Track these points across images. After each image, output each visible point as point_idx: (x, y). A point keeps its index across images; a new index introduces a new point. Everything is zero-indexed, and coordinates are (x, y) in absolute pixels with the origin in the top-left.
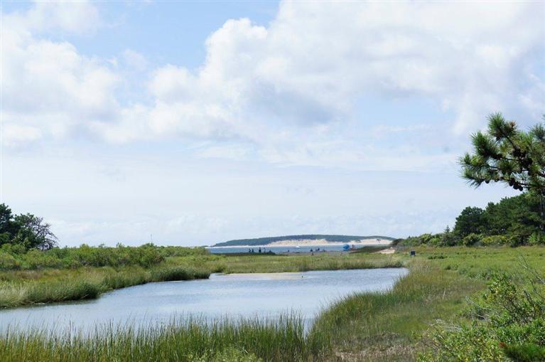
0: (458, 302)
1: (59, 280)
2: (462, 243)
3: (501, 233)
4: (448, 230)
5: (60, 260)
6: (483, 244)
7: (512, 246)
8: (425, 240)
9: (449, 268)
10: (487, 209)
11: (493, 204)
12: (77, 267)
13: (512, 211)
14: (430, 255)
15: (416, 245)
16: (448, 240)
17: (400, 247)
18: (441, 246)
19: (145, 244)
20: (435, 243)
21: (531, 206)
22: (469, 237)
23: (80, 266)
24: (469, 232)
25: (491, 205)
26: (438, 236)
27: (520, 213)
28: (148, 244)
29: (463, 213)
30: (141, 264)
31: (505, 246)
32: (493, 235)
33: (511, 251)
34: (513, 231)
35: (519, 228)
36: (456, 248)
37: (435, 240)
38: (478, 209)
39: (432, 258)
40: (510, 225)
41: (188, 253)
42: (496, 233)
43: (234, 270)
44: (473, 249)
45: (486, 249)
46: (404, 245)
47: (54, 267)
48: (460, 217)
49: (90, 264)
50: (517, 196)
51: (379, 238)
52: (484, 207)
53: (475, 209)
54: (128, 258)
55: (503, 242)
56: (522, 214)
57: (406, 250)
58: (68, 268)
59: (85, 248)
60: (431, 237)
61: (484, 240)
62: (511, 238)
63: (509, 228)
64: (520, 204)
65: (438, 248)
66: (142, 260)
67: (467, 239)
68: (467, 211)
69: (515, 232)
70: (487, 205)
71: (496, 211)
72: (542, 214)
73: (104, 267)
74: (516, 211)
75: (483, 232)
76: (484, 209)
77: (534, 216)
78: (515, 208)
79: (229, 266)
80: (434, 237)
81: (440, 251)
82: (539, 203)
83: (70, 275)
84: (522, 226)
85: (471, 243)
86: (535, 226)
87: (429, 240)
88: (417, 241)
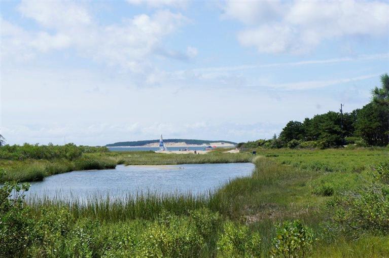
0: (303, 185)
1: (13, 168)
2: (286, 146)
3: (314, 139)
4: (275, 137)
5: (11, 154)
6: (302, 147)
7: (321, 149)
8: (261, 144)
9: (284, 163)
10: (304, 122)
11: (308, 119)
12: (24, 159)
13: (321, 124)
14: (267, 154)
15: (254, 147)
16: (277, 144)
17: (243, 149)
18: (272, 148)
19: (67, 143)
20: (268, 146)
21: (334, 120)
22: (292, 142)
23: (25, 158)
24: (292, 139)
25: (307, 120)
26: (270, 141)
27: (327, 126)
28: (70, 144)
29: (287, 125)
30: (66, 157)
31: (317, 148)
32: (308, 140)
33: (320, 152)
34: (322, 138)
35: (327, 136)
36: (282, 149)
37: (267, 143)
38: (298, 123)
39: (268, 156)
40: (320, 134)
41: (95, 151)
42: (310, 140)
43: (130, 163)
44: (294, 150)
45: (304, 150)
46: (246, 147)
47: (8, 158)
48: (286, 128)
49: (32, 157)
50: (325, 114)
51: (223, 142)
52: (302, 121)
53: (296, 122)
54: (58, 153)
55: (315, 146)
56: (329, 127)
57: (248, 151)
58: (18, 160)
59: (27, 145)
60: (265, 142)
61: (303, 144)
62: (321, 143)
63: (320, 136)
64: (327, 119)
65: (270, 149)
66: (68, 155)
67: (290, 143)
68: (291, 124)
69: (324, 139)
70: (304, 120)
71: (311, 124)
72: (342, 127)
73: (41, 160)
74: (325, 124)
75: (302, 138)
76: (303, 122)
77: (337, 128)
78: (324, 122)
79: (126, 160)
80: (267, 142)
81: (271, 151)
82: (340, 119)
83: (20, 164)
84: (329, 135)
85: (293, 146)
86: (338, 135)
87: (263, 143)
88: (255, 145)
